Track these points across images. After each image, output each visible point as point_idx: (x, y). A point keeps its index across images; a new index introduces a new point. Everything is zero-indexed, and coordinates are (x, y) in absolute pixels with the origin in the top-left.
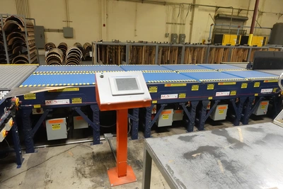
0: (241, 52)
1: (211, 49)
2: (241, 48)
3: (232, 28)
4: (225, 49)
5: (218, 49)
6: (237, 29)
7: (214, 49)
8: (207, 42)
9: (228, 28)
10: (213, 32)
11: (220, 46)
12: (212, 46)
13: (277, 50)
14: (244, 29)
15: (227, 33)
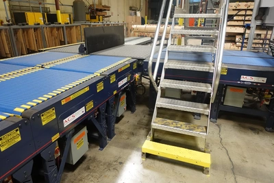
0: (55, 32)
1: (16, 31)
2: (54, 27)
3: (32, 5)
4: (35, 29)
5: (26, 31)
6: (38, 6)
7: (21, 32)
8: (6, 23)
9: (28, 5)
10: (10, 10)
11: (26, 26)
12: (15, 27)
13: (88, 26)
14: (46, 6)
15: (29, 11)
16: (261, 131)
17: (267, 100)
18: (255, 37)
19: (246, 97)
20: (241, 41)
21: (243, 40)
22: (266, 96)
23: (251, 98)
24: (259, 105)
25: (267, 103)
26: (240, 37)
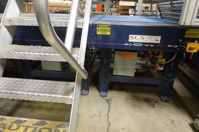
16: (157, 102)
17: (161, 65)
18: (144, 10)
19: (139, 61)
20: (133, 13)
21: (135, 13)
22: (160, 60)
23: (144, 62)
24: (152, 71)
25: (161, 69)
26: (132, 9)
